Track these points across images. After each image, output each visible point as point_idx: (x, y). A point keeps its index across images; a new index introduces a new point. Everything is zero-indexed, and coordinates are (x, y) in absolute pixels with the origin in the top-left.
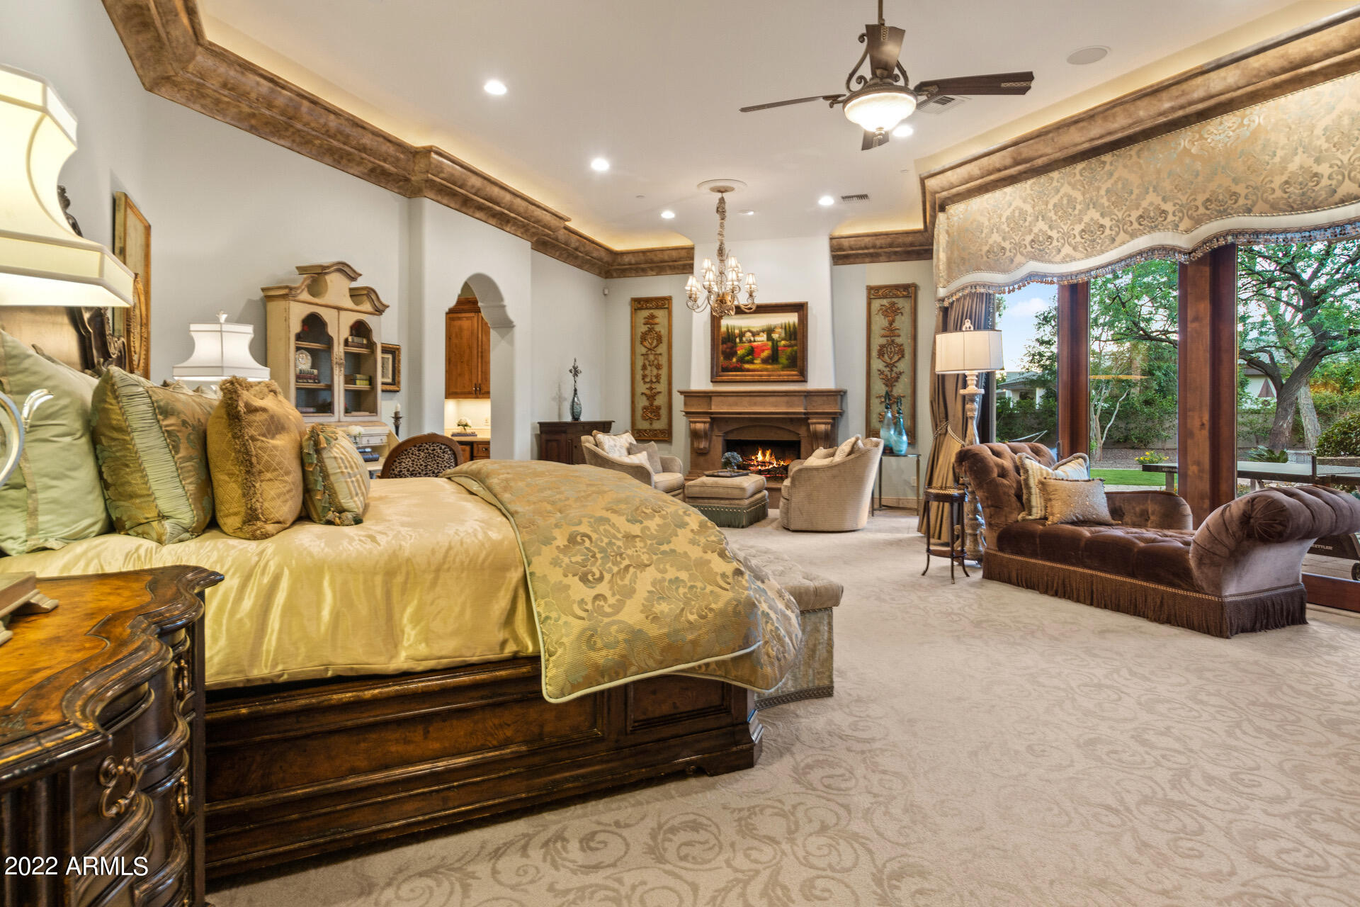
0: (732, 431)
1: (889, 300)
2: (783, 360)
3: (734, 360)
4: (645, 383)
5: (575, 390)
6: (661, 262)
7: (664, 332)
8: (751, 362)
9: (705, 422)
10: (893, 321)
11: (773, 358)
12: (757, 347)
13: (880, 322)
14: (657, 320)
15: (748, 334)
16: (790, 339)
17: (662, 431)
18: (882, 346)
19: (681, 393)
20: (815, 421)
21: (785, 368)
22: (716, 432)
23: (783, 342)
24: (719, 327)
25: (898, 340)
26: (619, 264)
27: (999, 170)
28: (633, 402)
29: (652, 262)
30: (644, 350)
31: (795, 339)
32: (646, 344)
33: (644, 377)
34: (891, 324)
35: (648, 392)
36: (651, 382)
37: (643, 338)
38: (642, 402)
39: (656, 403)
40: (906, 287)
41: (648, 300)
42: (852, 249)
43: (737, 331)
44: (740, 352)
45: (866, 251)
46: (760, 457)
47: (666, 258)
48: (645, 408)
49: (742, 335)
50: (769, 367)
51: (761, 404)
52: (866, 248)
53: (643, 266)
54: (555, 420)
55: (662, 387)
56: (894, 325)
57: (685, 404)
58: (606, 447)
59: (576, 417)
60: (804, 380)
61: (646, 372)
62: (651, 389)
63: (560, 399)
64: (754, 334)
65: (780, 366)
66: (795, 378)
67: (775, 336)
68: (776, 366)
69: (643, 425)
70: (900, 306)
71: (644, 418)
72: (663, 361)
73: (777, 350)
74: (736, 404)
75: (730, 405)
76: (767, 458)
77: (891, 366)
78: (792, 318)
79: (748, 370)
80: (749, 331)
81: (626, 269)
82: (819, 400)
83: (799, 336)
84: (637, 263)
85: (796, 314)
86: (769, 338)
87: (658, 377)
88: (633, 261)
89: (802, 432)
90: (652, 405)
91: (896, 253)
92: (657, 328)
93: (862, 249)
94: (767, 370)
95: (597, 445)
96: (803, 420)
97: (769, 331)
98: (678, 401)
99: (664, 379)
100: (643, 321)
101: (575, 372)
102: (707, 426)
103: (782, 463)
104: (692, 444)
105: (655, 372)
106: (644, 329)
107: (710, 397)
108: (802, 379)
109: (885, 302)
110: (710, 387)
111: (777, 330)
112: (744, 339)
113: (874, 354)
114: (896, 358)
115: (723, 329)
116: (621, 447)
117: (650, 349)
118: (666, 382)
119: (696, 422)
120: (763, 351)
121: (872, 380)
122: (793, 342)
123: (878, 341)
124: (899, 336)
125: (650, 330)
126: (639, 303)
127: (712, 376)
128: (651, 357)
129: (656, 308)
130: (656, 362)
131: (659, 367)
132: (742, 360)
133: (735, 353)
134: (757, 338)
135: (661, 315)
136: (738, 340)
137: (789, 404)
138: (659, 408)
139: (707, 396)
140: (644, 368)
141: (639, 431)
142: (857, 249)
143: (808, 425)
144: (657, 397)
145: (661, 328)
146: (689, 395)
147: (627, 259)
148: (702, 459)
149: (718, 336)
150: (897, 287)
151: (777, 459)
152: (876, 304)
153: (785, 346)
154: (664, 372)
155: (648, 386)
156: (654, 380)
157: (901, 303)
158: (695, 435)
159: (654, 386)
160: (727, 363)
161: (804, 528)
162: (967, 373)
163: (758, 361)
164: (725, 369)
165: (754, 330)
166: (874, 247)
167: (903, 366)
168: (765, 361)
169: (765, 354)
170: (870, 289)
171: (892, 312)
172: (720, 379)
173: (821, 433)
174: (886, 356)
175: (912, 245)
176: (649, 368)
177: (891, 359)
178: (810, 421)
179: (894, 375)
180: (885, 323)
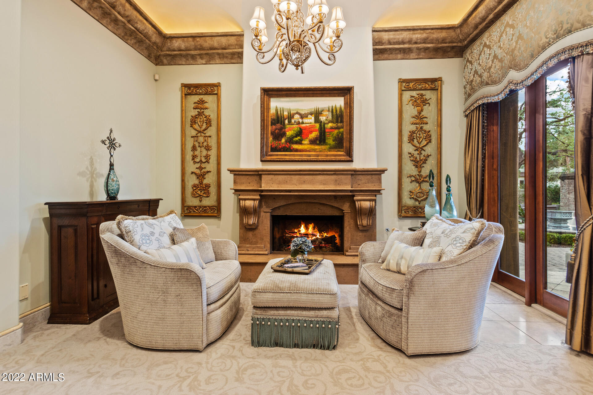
0: (279, 208)
1: (418, 92)
2: (330, 141)
3: (283, 140)
4: (195, 162)
5: (112, 165)
6: (211, 49)
7: (213, 117)
8: (300, 142)
9: (254, 200)
10: (422, 110)
11: (321, 139)
12: (305, 128)
13: (410, 111)
14: (206, 105)
15: (297, 117)
16: (337, 122)
17: (211, 208)
18: (412, 133)
19: (231, 171)
20: (359, 198)
21: (331, 148)
22: (264, 209)
23: (330, 125)
24: (269, 109)
25: (426, 127)
26: (169, 50)
28: (183, 181)
29: (202, 48)
30: (194, 133)
31: (342, 122)
32: (196, 126)
33: (194, 157)
34: (420, 113)
35: (198, 171)
36: (201, 161)
37: (193, 122)
38: (192, 181)
39: (205, 182)
40: (433, 81)
41: (197, 86)
42: (390, 43)
43: (286, 113)
44: (289, 133)
45: (402, 46)
46: (303, 230)
47: (216, 45)
48: (194, 186)
49: (291, 117)
50: (317, 147)
51: (310, 182)
52: (403, 43)
53: (193, 52)
54: (86, 198)
55: (211, 166)
56: (423, 113)
57: (235, 182)
58: (137, 238)
59: (112, 196)
60: (350, 160)
61: (196, 153)
62: (200, 168)
63: (93, 175)
64: (302, 116)
65: (328, 147)
66: (343, 158)
67: (323, 118)
68: (323, 147)
69: (193, 202)
70: (427, 97)
71: (194, 195)
72: (213, 142)
73: (325, 132)
74: (286, 182)
75: (280, 183)
76: (310, 230)
77: (420, 149)
78: (339, 102)
79: (297, 150)
80: (297, 113)
81: (175, 56)
82: (363, 178)
83: (346, 119)
84: (187, 49)
85: (343, 98)
86: (317, 120)
87: (207, 157)
88: (183, 47)
89: (346, 207)
90: (201, 183)
91: (426, 49)
92: (207, 112)
93: (399, 43)
94: (314, 150)
95: (121, 236)
96: (349, 197)
97: (317, 114)
98: (227, 180)
99: (213, 159)
100: (193, 106)
101: (112, 144)
102: (257, 203)
103: (325, 234)
104: (241, 220)
105: (204, 153)
106: (195, 113)
107: (260, 176)
108: (349, 159)
109: (414, 93)
110: (259, 166)
111: (324, 113)
112: (293, 121)
113: (405, 138)
114: (424, 143)
115: (272, 111)
116: (162, 234)
117: (200, 132)
118: (215, 162)
119: (245, 200)
120: (311, 132)
121: (404, 161)
122: (339, 124)
123: (408, 128)
124: (427, 123)
125: (200, 114)
126: (189, 88)
127: (262, 155)
128: (201, 139)
129: (206, 94)
130: (205, 144)
131: (208, 148)
132: (290, 140)
133: (284, 134)
134: (305, 120)
135: (210, 100)
136: (286, 122)
137: (336, 182)
138: (208, 186)
139: (258, 174)
140: (194, 148)
141: (189, 207)
142: (395, 43)
143: (353, 202)
144: (206, 176)
145: (211, 113)
146: (237, 173)
147: (176, 44)
148: (250, 234)
149: (268, 116)
150: (425, 81)
151: (320, 231)
152: (407, 95)
153: (332, 128)
154: (213, 153)
155: (198, 165)
156: (204, 160)
157: (428, 94)
158: (244, 212)
159: (203, 165)
160: (276, 144)
161: (426, 351)
163: (306, 142)
164: (274, 149)
165: (303, 112)
166: (410, 42)
167: (430, 149)
168: (313, 142)
169: (313, 135)
170: (401, 81)
171: (420, 102)
172: (269, 158)
173: (366, 209)
174: (415, 141)
175: (443, 41)
176: (199, 149)
177: (420, 143)
178: (355, 198)
179: (422, 157)
180: (414, 111)
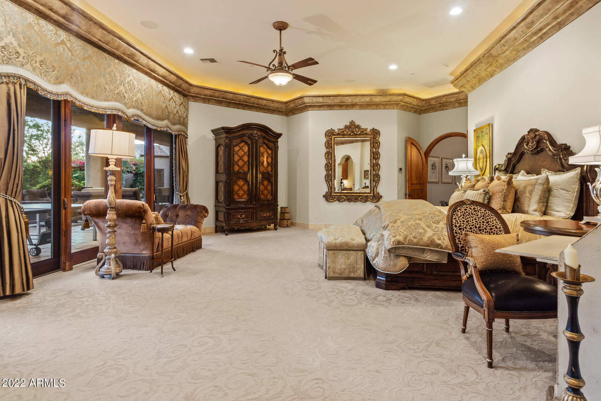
27: (51, 9)
162: (109, 157)
